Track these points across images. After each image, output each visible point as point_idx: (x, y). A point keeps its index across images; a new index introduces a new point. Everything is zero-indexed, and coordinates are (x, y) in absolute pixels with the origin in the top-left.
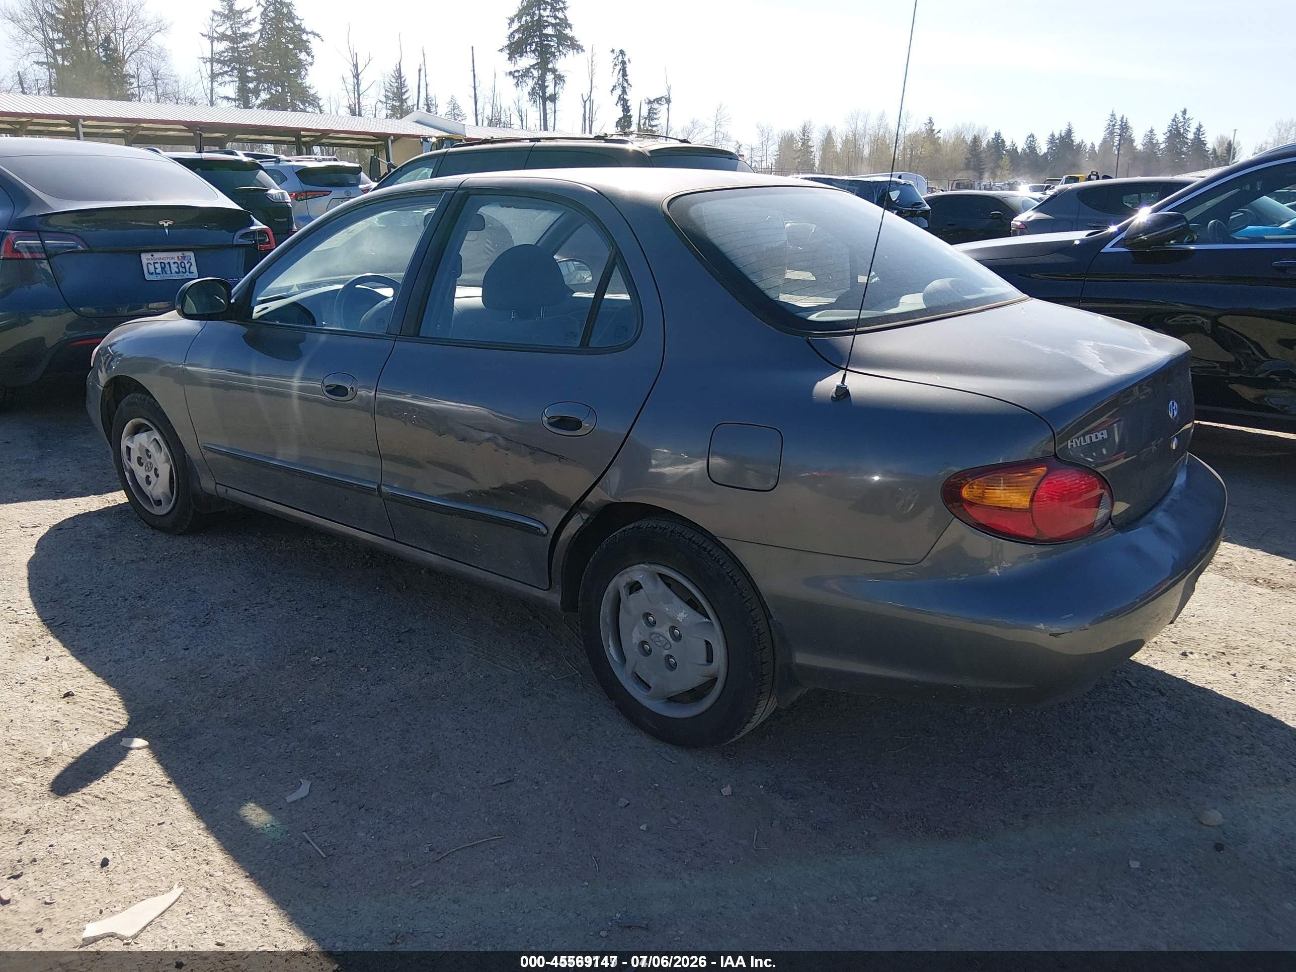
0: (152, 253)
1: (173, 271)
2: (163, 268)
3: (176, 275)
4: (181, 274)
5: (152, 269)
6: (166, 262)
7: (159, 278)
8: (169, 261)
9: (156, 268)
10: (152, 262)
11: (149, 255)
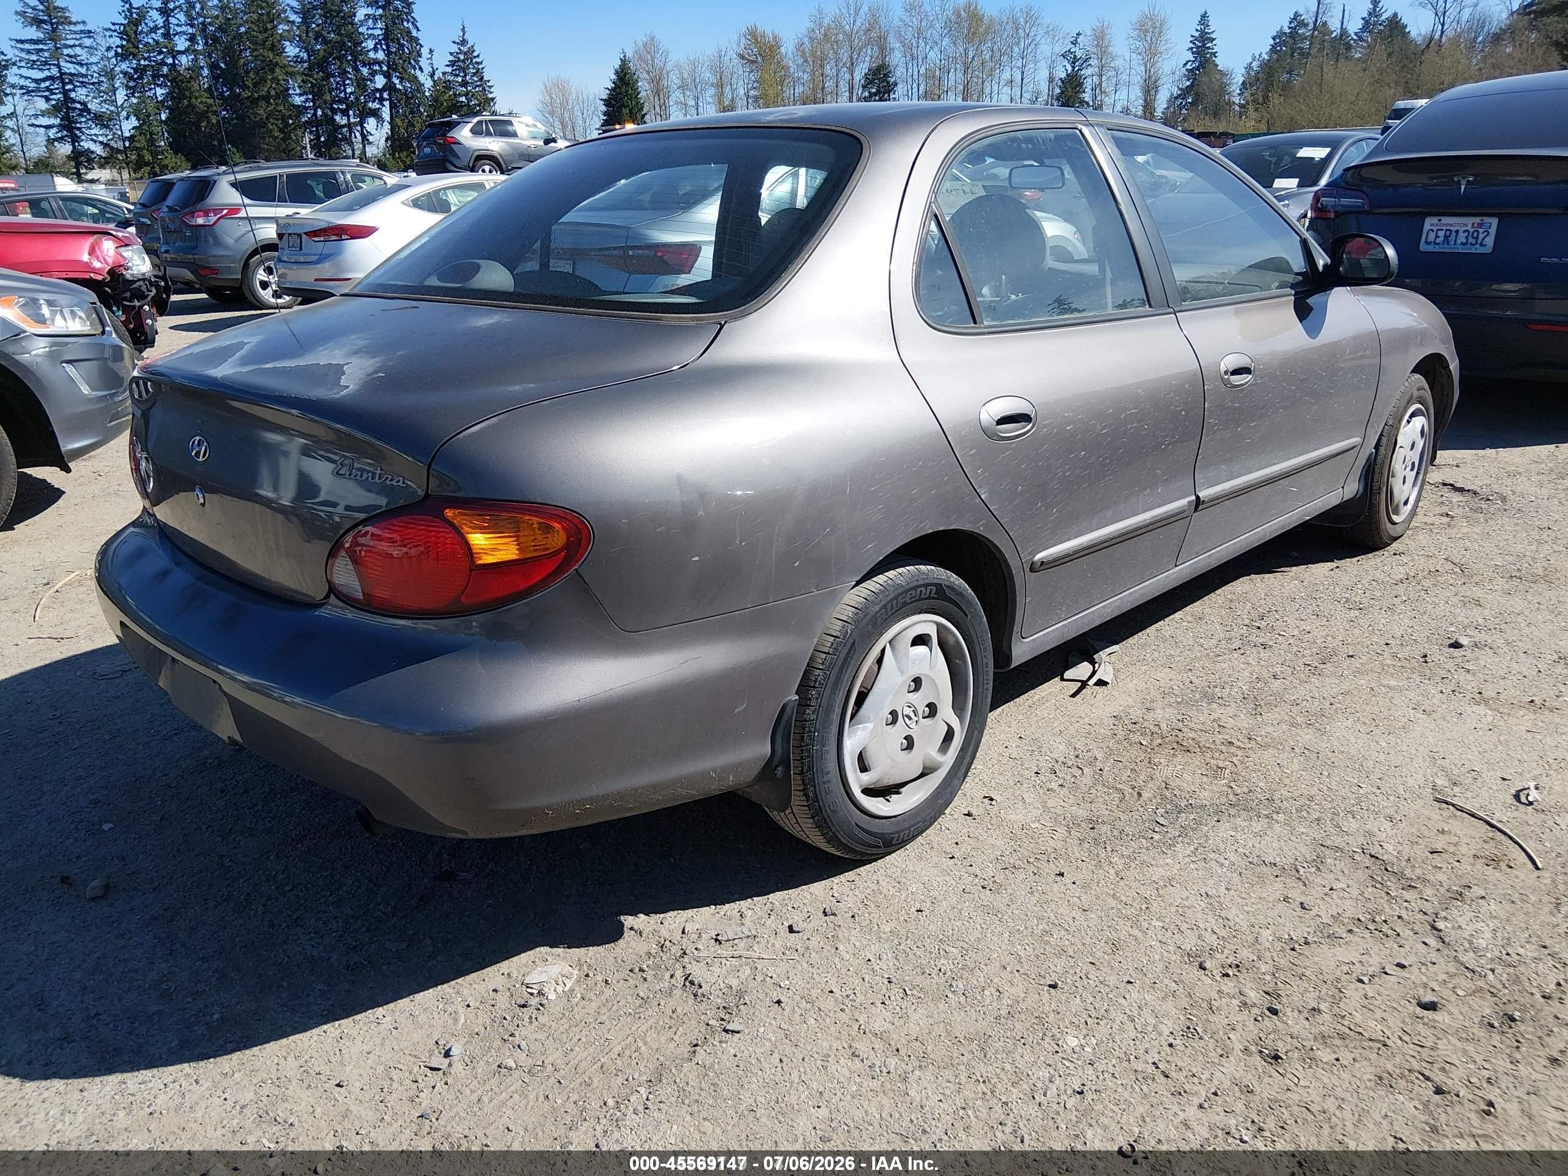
0: (1440, 218)
1: (1459, 242)
2: (1446, 237)
3: (1461, 247)
4: (1468, 246)
5: (1432, 236)
6: (1454, 229)
7: (1437, 249)
8: (1459, 228)
9: (1437, 237)
10: (1435, 228)
11: (1435, 220)
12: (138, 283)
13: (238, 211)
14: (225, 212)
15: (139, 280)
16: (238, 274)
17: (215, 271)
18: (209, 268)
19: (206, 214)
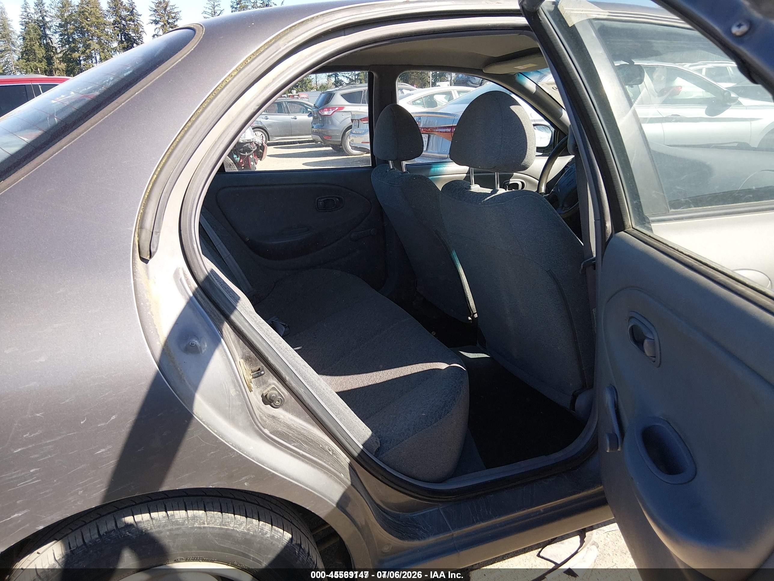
12: (247, 144)
13: (342, 108)
14: (337, 108)
15: (247, 143)
16: (339, 139)
17: (330, 137)
18: (329, 136)
19: (329, 110)
